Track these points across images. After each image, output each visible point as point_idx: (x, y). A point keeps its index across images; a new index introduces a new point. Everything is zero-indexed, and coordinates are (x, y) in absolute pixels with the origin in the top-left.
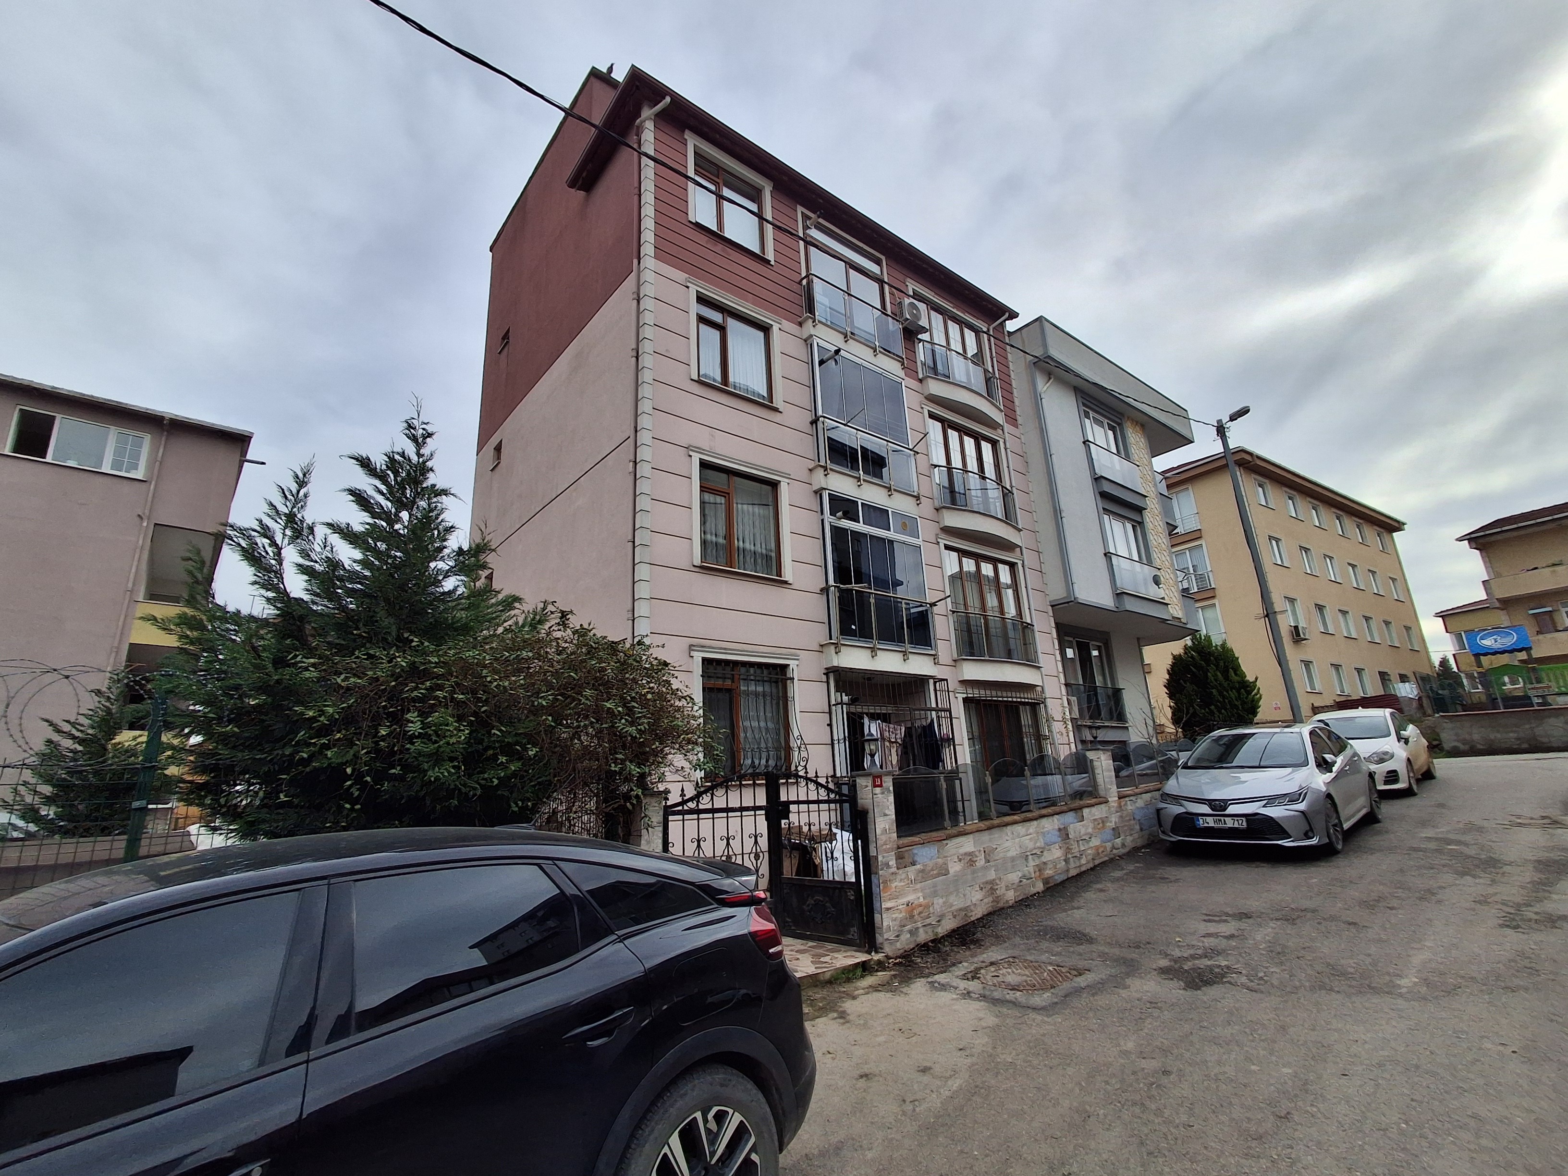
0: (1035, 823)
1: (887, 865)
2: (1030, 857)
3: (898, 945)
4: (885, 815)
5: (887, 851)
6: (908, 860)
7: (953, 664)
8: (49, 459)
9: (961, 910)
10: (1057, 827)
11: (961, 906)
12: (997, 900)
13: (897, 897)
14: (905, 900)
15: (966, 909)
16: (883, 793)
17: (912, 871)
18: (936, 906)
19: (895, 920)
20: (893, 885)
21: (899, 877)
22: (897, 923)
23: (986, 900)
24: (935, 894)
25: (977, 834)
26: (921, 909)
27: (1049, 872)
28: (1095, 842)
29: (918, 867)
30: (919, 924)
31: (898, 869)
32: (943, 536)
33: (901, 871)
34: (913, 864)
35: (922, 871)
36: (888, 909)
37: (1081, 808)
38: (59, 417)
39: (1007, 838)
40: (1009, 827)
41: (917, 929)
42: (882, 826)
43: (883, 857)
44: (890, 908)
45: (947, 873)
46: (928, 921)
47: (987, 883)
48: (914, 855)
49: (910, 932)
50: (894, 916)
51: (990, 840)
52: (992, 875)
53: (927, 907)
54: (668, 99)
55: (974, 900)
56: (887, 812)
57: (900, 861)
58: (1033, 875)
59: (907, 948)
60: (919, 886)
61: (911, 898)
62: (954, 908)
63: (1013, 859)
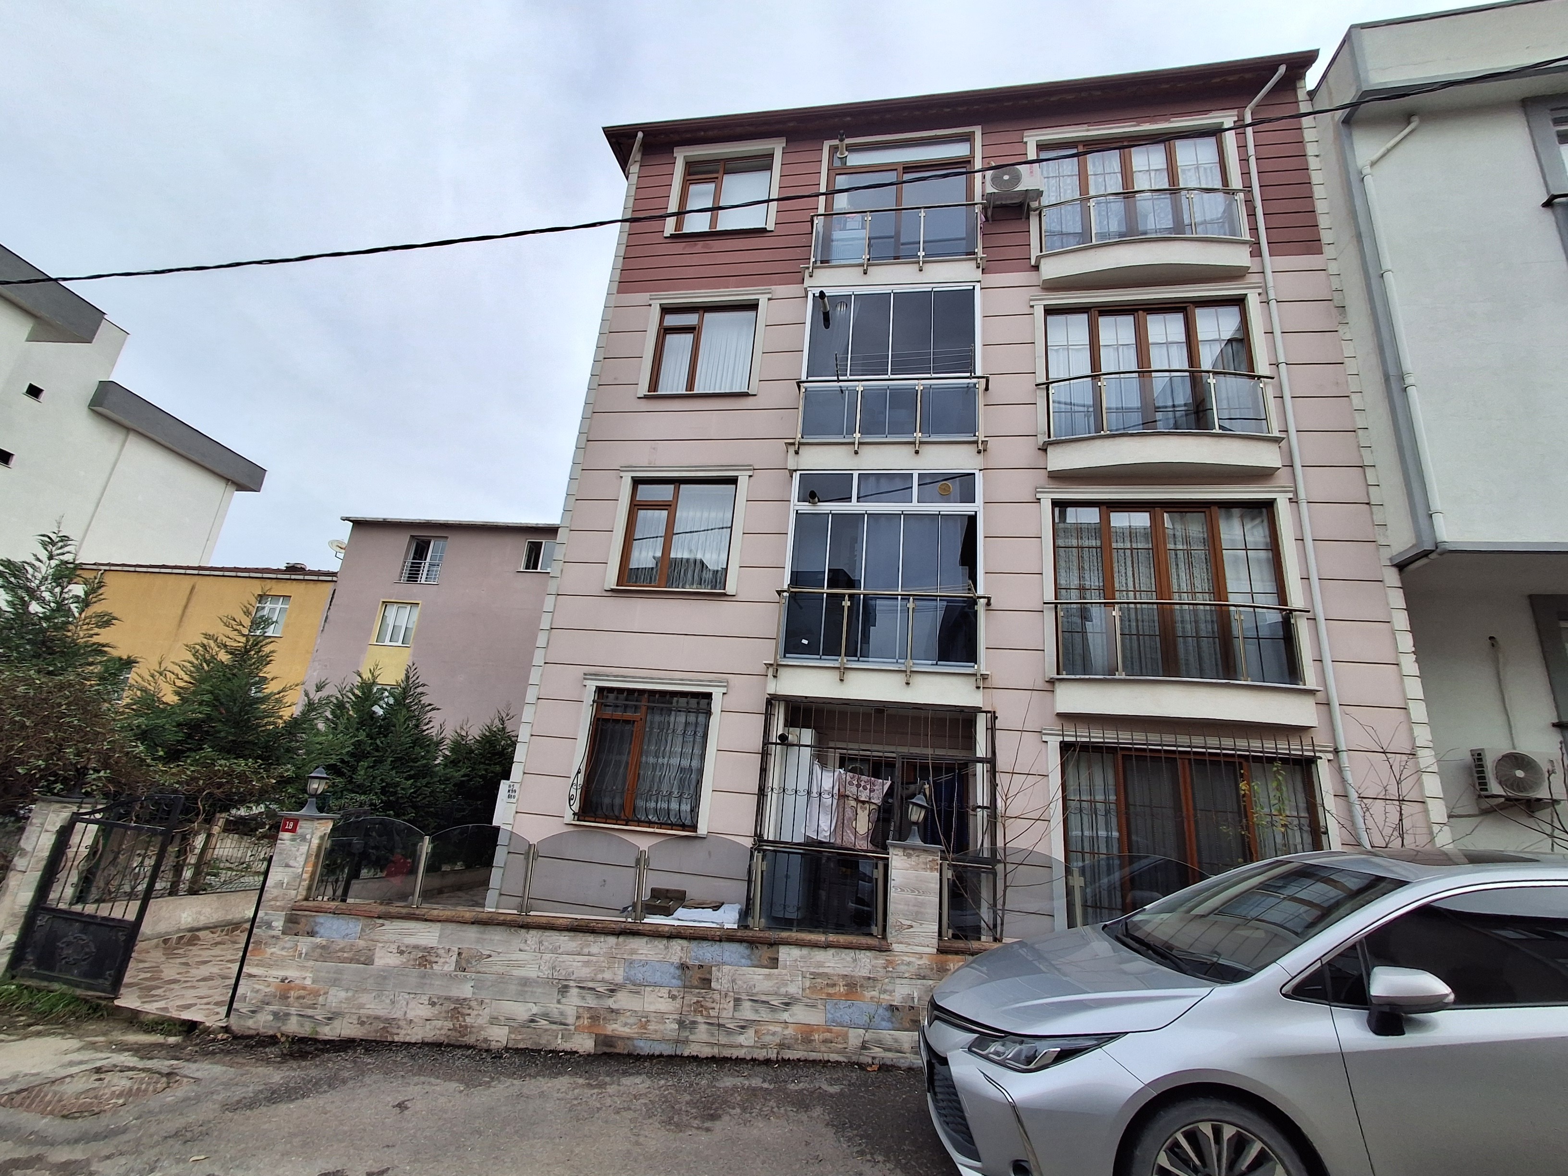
0: (612, 940)
1: (269, 925)
2: (574, 991)
3: (250, 1023)
4: (287, 866)
5: (276, 909)
6: (302, 926)
7: (1048, 687)
8: (539, 570)
9: (377, 1018)
10: (676, 960)
11: (382, 1013)
12: (464, 1030)
13: (270, 966)
14: (282, 973)
15: (389, 1021)
16: (293, 840)
17: (305, 944)
18: (330, 998)
19: (258, 991)
20: (269, 951)
21: (281, 943)
22: (260, 996)
23: (439, 1024)
24: (335, 982)
25: (451, 927)
26: (302, 993)
27: (616, 1028)
28: (800, 1015)
29: (318, 940)
30: (293, 1011)
31: (284, 933)
32: (1053, 485)
33: (287, 938)
34: (311, 934)
35: (323, 947)
36: (250, 976)
37: (774, 944)
38: (544, 541)
39: (522, 946)
40: (533, 932)
41: (288, 1015)
42: (279, 877)
43: (266, 914)
44: (255, 976)
45: (369, 961)
46: (310, 1012)
47: (448, 999)
48: (316, 924)
49: (276, 1015)
50: (257, 987)
51: (478, 941)
52: (466, 991)
53: (316, 994)
54: (640, 135)
55: (410, 1015)
56: (292, 863)
57: (290, 925)
58: (571, 1020)
59: (262, 1031)
60: (311, 963)
61: (291, 973)
62: (362, 1011)
63: (525, 982)
